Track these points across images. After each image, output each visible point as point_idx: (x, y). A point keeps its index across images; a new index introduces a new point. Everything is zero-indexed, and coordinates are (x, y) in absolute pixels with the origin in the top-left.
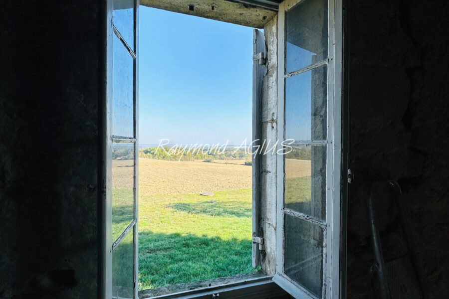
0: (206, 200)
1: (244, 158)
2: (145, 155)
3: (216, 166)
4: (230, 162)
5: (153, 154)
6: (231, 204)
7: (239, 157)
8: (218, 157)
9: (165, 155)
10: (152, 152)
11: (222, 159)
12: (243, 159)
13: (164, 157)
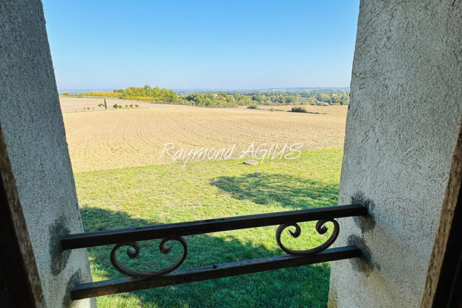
0: (250, 172)
1: (291, 103)
2: (188, 102)
3: (260, 115)
4: (275, 108)
5: (196, 101)
6: (276, 180)
7: (286, 102)
8: (263, 102)
9: (208, 103)
10: (195, 98)
11: (267, 105)
12: (290, 105)
13: (207, 105)
